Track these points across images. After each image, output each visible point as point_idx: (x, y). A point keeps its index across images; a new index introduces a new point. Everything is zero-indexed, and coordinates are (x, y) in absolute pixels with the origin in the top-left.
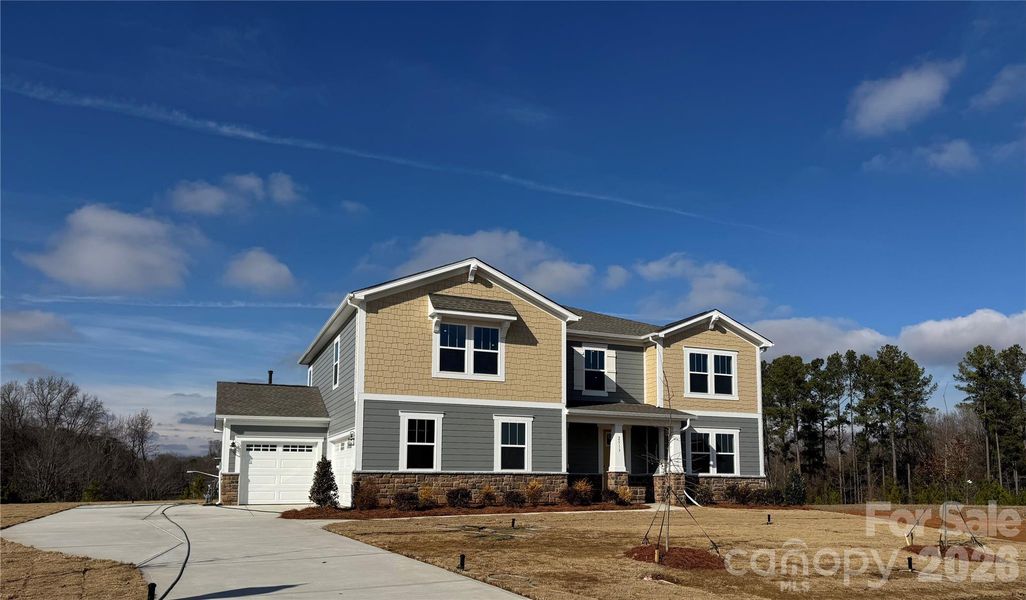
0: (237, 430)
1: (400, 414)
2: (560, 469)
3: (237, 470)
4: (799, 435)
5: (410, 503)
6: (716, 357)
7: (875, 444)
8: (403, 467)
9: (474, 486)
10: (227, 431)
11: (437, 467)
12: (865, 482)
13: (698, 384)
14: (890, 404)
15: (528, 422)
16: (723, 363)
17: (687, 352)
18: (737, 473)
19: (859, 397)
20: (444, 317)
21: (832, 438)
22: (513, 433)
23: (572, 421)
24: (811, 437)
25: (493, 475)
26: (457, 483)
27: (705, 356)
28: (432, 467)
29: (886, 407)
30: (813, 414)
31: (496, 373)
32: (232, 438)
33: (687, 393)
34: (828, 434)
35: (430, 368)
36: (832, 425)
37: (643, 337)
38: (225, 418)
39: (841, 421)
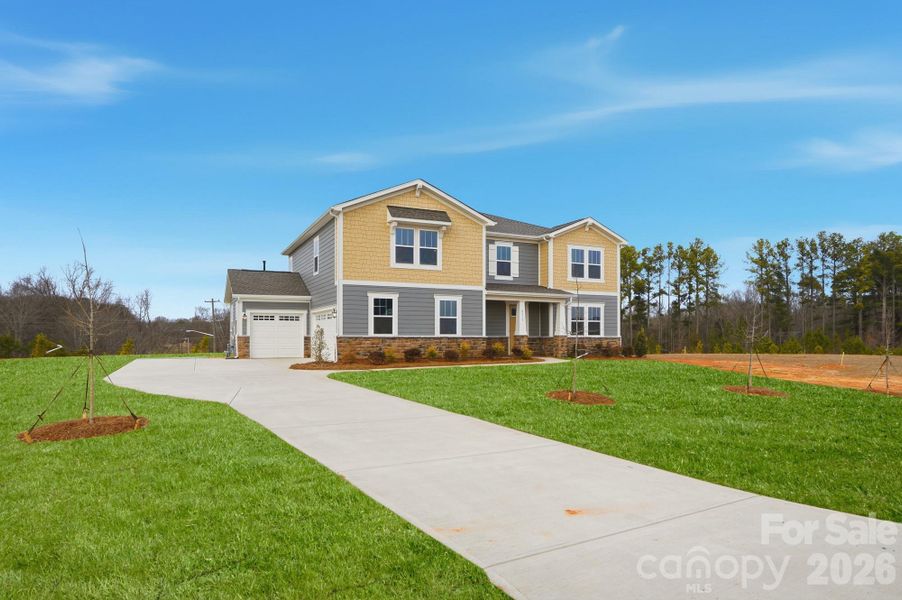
0: (247, 305)
1: (369, 294)
2: (481, 334)
3: (248, 334)
4: (631, 303)
5: (378, 358)
6: (590, 252)
7: (684, 310)
8: (371, 333)
9: (421, 346)
10: (239, 306)
11: (395, 333)
12: (676, 336)
13: (578, 271)
14: (697, 281)
15: (458, 299)
16: (595, 256)
17: (570, 248)
18: (602, 335)
19: (675, 275)
20: (399, 223)
21: (655, 305)
22: (448, 308)
23: (489, 299)
24: (640, 305)
25: (434, 338)
26: (410, 346)
27: (582, 251)
28: (391, 333)
29: (694, 283)
30: (641, 288)
31: (436, 264)
32: (244, 311)
33: (570, 278)
34: (651, 302)
35: (389, 261)
36: (655, 295)
37: (539, 237)
38: (238, 296)
39: (662, 292)
